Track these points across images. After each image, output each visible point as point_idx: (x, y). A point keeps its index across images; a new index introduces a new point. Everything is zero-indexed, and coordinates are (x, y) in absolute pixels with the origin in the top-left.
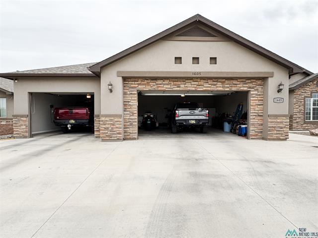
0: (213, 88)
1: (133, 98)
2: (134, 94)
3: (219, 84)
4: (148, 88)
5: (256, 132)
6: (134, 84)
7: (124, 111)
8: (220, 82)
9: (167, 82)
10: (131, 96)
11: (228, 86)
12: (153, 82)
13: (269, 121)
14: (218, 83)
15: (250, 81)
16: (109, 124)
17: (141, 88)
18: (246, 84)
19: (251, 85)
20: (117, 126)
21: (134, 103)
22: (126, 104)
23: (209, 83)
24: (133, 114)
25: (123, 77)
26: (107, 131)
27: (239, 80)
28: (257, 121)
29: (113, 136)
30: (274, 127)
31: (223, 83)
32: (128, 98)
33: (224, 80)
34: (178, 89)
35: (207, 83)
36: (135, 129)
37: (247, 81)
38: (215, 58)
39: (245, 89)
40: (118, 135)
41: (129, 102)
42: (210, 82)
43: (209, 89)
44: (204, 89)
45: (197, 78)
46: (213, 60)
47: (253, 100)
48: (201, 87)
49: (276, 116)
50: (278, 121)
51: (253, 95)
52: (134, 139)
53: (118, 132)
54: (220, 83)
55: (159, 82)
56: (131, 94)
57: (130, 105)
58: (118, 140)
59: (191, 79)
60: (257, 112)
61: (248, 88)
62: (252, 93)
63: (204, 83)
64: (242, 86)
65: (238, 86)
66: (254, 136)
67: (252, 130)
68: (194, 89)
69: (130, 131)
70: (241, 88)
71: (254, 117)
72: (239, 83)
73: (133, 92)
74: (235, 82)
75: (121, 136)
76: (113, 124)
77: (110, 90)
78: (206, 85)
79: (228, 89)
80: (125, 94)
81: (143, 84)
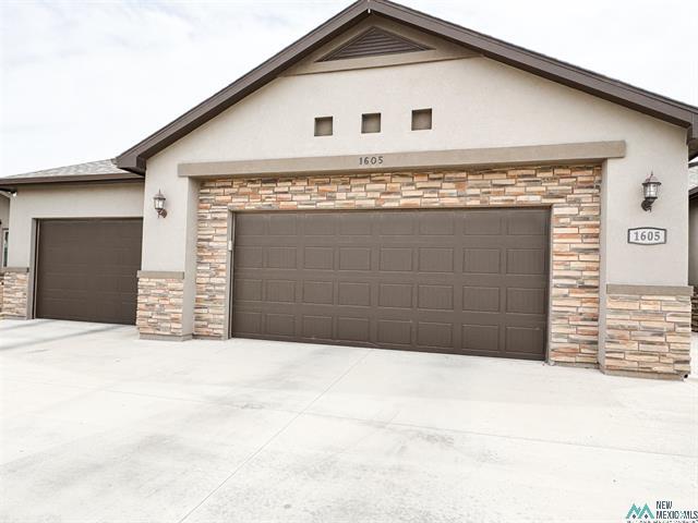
0: (430, 200)
1: (218, 231)
2: (222, 220)
3: (448, 188)
4: (254, 204)
5: (573, 341)
6: (220, 195)
7: (199, 263)
8: (450, 180)
9: (301, 185)
10: (214, 225)
11: (477, 191)
12: (268, 188)
13: (609, 305)
14: (445, 185)
15: (549, 174)
16: (155, 295)
17: (239, 203)
18: (538, 183)
19: (554, 187)
20: (173, 301)
21: (223, 244)
22: (200, 247)
23: (419, 185)
24: (218, 270)
25: (192, 179)
26: (149, 314)
27: (511, 173)
28: (578, 304)
29: (164, 325)
30: (634, 329)
31: (460, 183)
32: (208, 230)
33: (464, 175)
34: (330, 205)
35: (412, 184)
36: (219, 314)
37: (540, 175)
38: (429, 112)
39: (535, 199)
40: (174, 325)
41: (209, 240)
42: (421, 181)
43: (417, 202)
44: (403, 202)
45: (383, 172)
46: (422, 117)
47: (561, 236)
48: (392, 196)
49: (638, 291)
50: (644, 307)
51: (562, 220)
52: (218, 337)
53: (173, 316)
54: (452, 185)
55: (282, 187)
56: (215, 219)
57: (211, 249)
58: (174, 336)
59: (366, 174)
60: (578, 274)
61: (545, 197)
62: (556, 211)
63: (403, 185)
64: (522, 190)
65: (508, 190)
66: (566, 354)
67: (559, 335)
68: (372, 203)
69: (211, 317)
70: (521, 198)
71: (566, 291)
72: (512, 181)
73: (218, 216)
74: (499, 179)
75: (179, 326)
76: (164, 297)
77: (159, 210)
78: (409, 191)
79: (475, 203)
80: (202, 219)
81: (244, 194)
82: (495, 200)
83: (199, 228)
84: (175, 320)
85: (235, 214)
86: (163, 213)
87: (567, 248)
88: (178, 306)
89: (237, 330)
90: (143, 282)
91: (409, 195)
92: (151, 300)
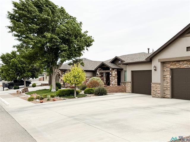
1: (168, 74)
2: (168, 71)
4: (175, 67)
6: (168, 65)
7: (164, 81)
9: (185, 62)
10: (167, 72)
12: (178, 63)
16: (155, 88)
17: (172, 67)
20: (158, 89)
21: (169, 76)
22: (163, 77)
24: (168, 83)
25: (161, 62)
26: (154, 92)
29: (157, 95)
32: (165, 73)
36: (168, 93)
40: (159, 95)
41: (166, 76)
52: (168, 98)
53: (158, 93)
55: (181, 63)
56: (167, 71)
57: (166, 78)
58: (159, 97)
69: (167, 93)
73: (168, 70)
75: (160, 95)
76: (156, 88)
77: (155, 69)
80: (164, 71)
81: (173, 65)
83: (163, 73)
84: (159, 94)
85: (172, 69)
86: (155, 70)
88: (159, 91)
89: (173, 96)
90: (152, 85)
92: (154, 89)
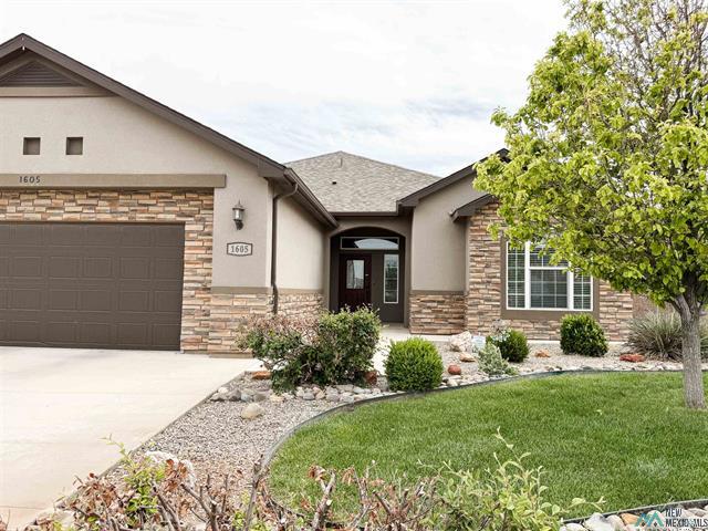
0: (88, 215)
3: (103, 205)
5: (197, 333)
8: (104, 199)
11: (126, 209)
14: (101, 203)
15: (182, 197)
18: (174, 204)
19: (185, 208)
23: (79, 202)
27: (153, 195)
28: (201, 302)
30: (228, 320)
31: (112, 201)
33: (116, 194)
34: (2, 216)
35: (74, 201)
37: (175, 198)
39: (171, 217)
42: (81, 199)
43: (77, 217)
44: (65, 216)
45: (49, 189)
46: (74, 144)
47: (190, 248)
48: (57, 211)
49: (232, 291)
50: (235, 304)
51: (191, 235)
54: (106, 203)
59: (33, 191)
60: (201, 279)
61: (178, 216)
62: (187, 228)
63: (65, 201)
64: (161, 209)
65: (151, 209)
66: (191, 343)
67: (188, 328)
68: (39, 217)
70: (161, 216)
71: (193, 292)
72: (154, 202)
74: (144, 200)
78: (70, 207)
79: (124, 219)
82: (141, 217)
87: (194, 258)
91: (71, 211)
